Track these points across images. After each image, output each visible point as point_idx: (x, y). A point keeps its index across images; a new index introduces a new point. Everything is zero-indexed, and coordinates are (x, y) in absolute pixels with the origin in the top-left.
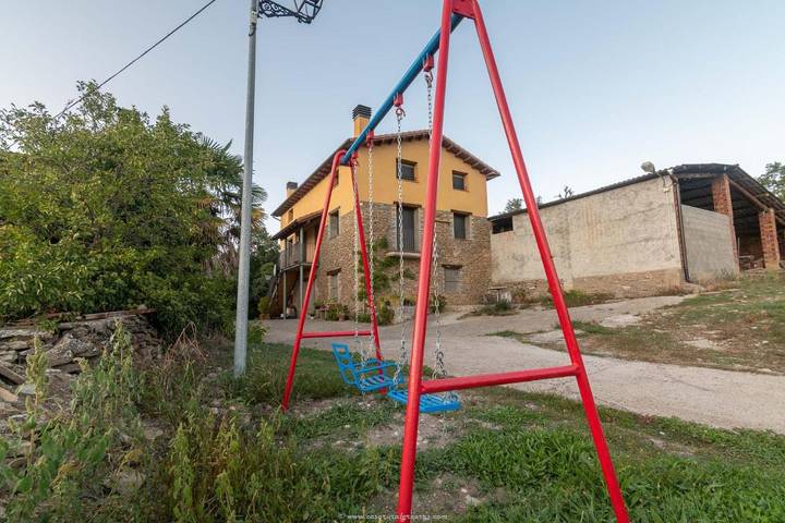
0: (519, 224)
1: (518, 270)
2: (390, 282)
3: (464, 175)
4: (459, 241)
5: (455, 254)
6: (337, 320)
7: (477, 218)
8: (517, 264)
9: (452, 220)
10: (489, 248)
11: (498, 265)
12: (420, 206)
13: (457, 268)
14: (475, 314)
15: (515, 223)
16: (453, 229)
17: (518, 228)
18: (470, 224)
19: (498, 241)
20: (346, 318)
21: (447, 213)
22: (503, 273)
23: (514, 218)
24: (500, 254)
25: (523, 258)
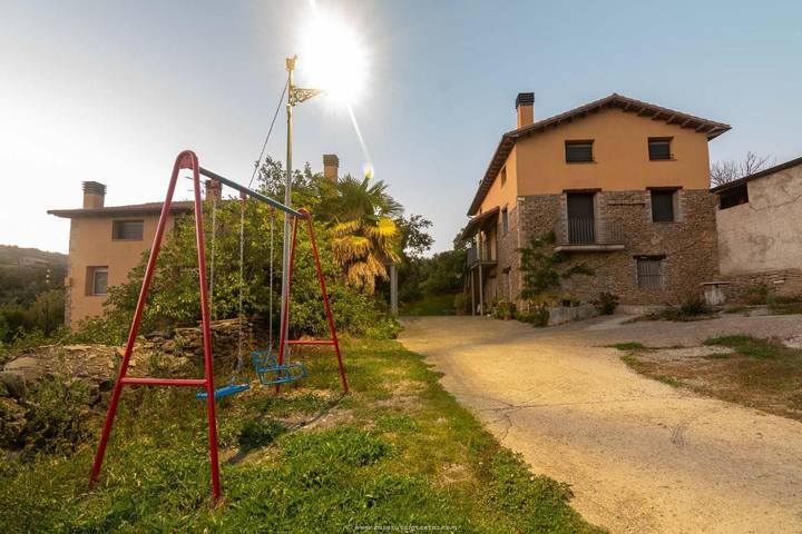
0: (758, 193)
1: (758, 257)
2: (560, 278)
3: (669, 139)
4: (660, 226)
5: (654, 241)
6: (503, 319)
7: (690, 192)
8: (756, 249)
9: (648, 201)
10: (714, 229)
11: (728, 250)
12: (600, 190)
13: (658, 258)
14: (652, 317)
15: (751, 194)
16: (650, 211)
17: (755, 198)
18: (679, 201)
19: (727, 219)
20: (513, 318)
21: (639, 192)
22: (736, 261)
23: (749, 185)
24: (730, 236)
25: (764, 239)
